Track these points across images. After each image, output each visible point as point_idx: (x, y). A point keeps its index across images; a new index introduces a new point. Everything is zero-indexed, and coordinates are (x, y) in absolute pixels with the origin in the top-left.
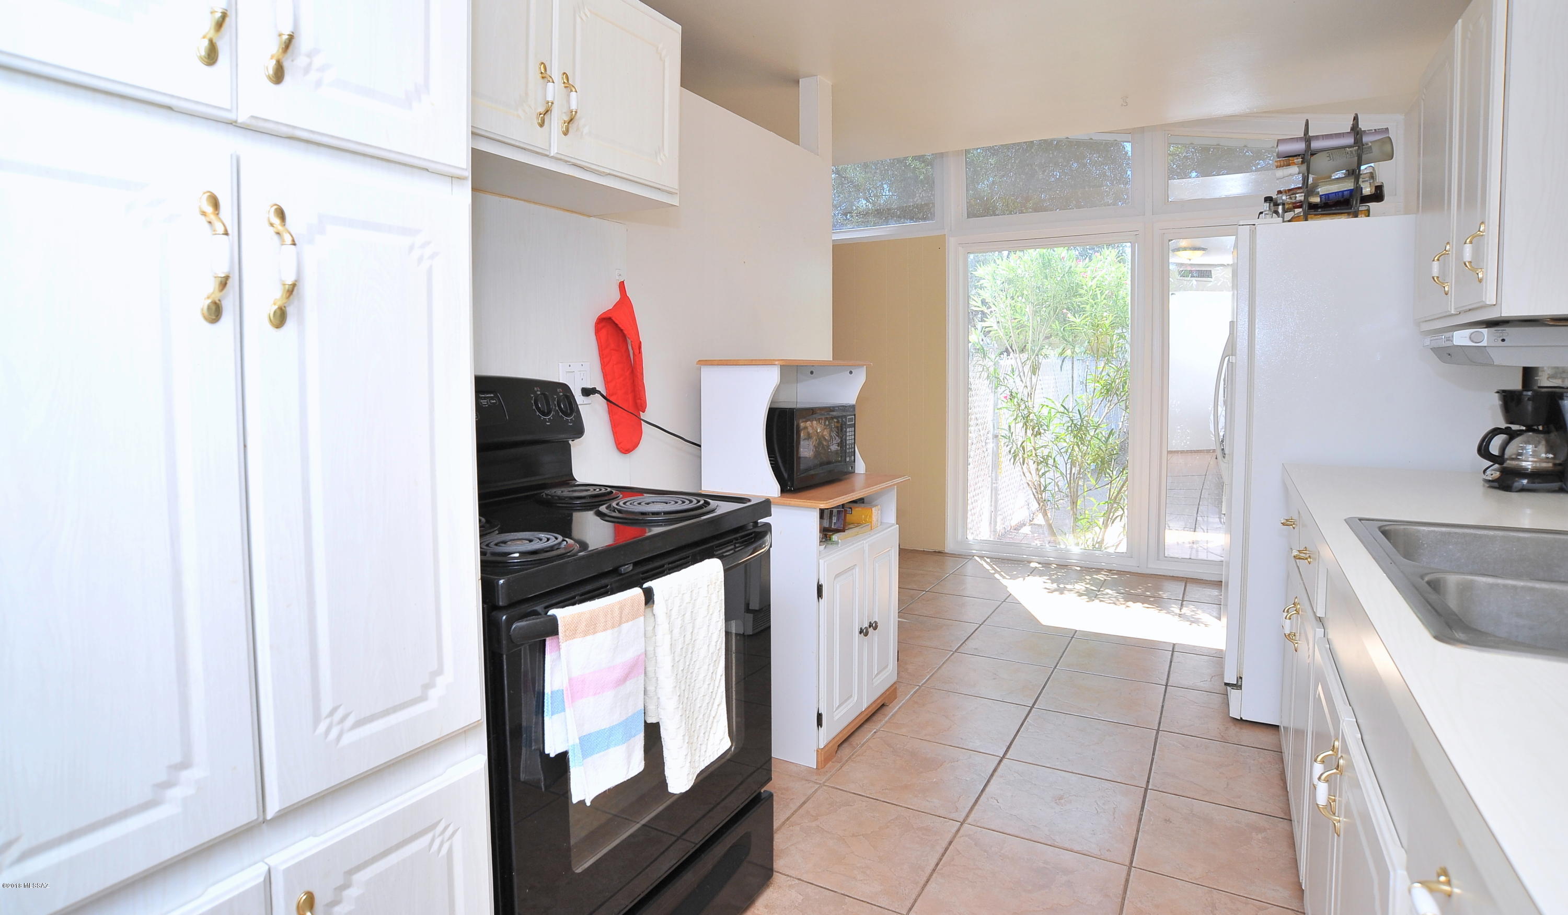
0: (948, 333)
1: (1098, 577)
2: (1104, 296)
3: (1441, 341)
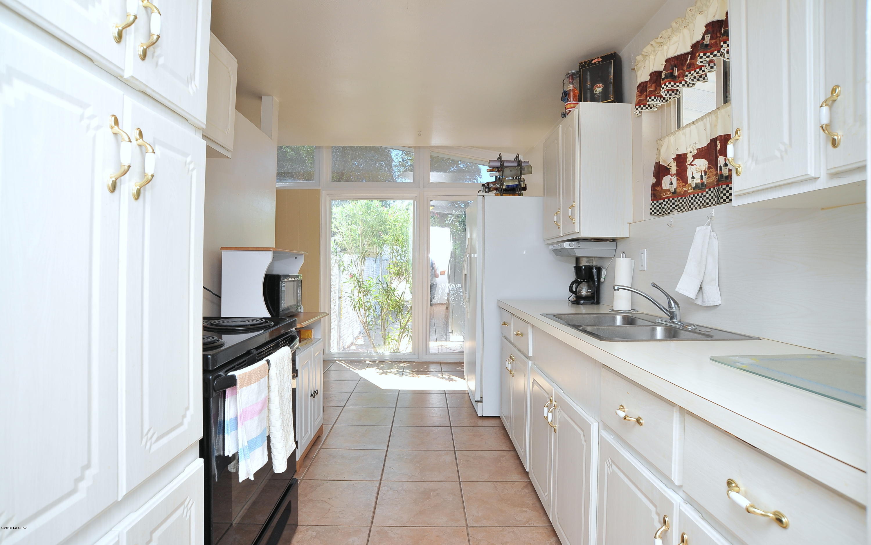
0: (321, 241)
1: (401, 365)
2: (399, 226)
3: (559, 246)
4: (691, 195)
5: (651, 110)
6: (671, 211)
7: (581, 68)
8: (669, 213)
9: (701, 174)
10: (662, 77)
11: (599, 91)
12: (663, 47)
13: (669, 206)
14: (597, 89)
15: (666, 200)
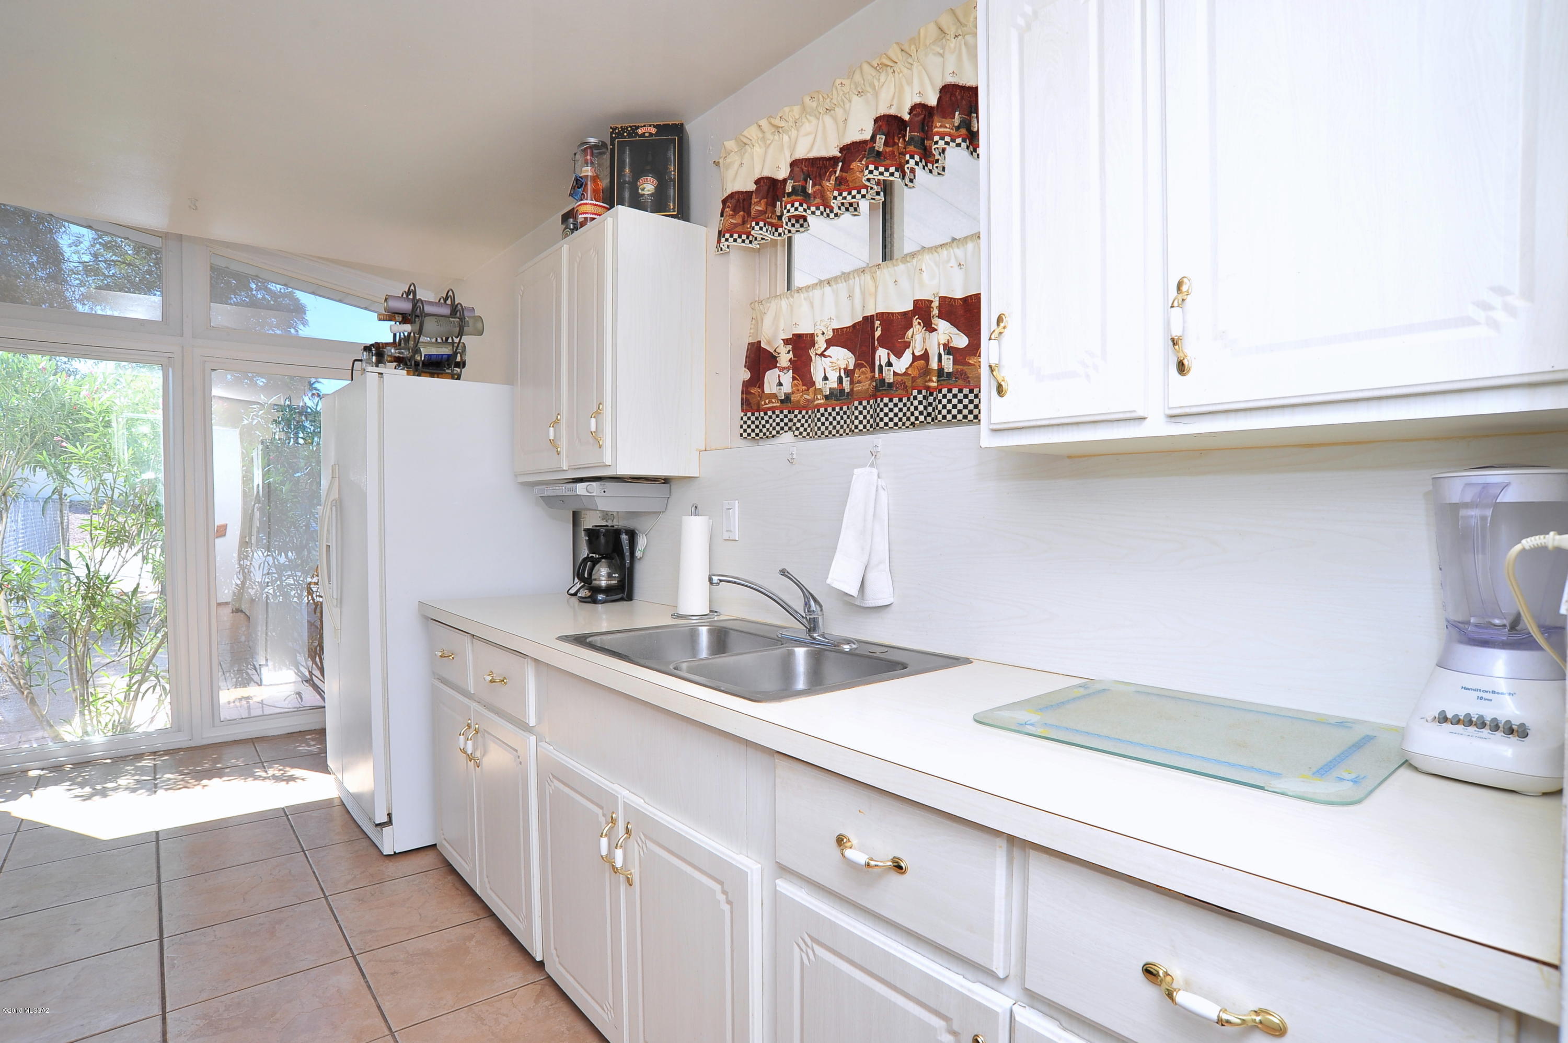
4: (821, 409)
5: (750, 245)
6: (778, 432)
7: (616, 138)
8: (773, 436)
9: (840, 373)
10: (787, 191)
11: (649, 191)
12: (781, 135)
13: (774, 424)
14: (645, 185)
15: (770, 413)
